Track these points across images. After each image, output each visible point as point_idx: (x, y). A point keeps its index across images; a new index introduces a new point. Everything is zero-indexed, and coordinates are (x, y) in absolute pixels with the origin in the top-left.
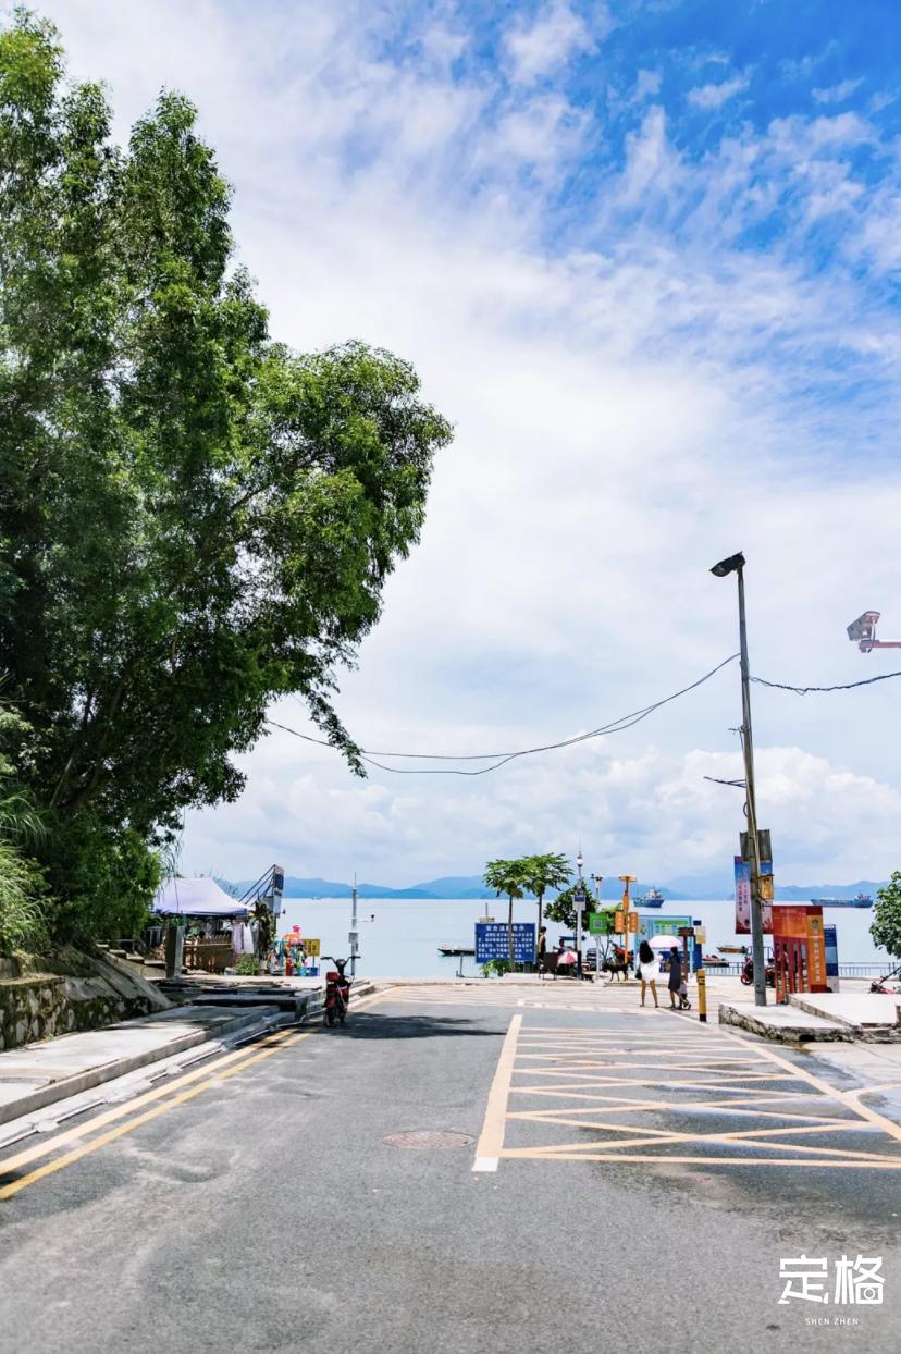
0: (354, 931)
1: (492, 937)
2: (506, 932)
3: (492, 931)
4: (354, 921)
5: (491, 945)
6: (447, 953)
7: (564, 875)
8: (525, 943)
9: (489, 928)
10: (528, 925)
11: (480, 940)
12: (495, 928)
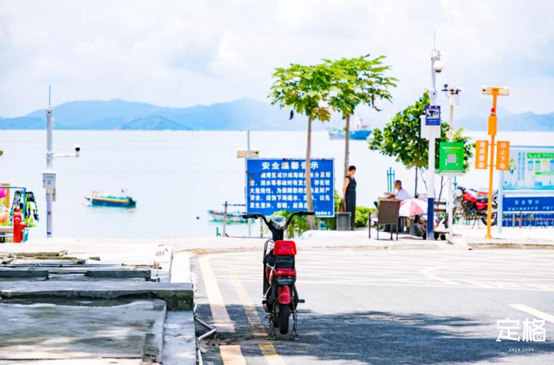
0: (50, 171)
1: (271, 179)
2: (291, 170)
3: (271, 170)
4: (49, 158)
5: (269, 190)
6: (97, 203)
7: (382, 87)
8: (319, 186)
9: (266, 166)
10: (323, 160)
11: (252, 183)
12: (276, 166)
